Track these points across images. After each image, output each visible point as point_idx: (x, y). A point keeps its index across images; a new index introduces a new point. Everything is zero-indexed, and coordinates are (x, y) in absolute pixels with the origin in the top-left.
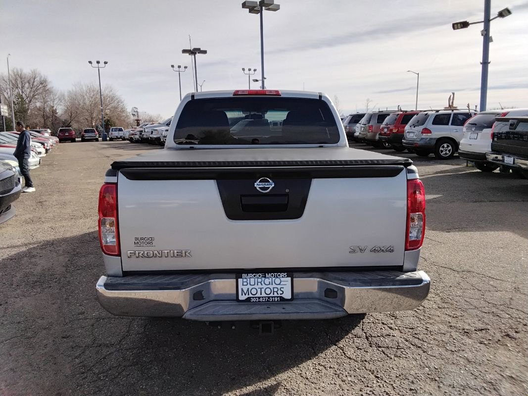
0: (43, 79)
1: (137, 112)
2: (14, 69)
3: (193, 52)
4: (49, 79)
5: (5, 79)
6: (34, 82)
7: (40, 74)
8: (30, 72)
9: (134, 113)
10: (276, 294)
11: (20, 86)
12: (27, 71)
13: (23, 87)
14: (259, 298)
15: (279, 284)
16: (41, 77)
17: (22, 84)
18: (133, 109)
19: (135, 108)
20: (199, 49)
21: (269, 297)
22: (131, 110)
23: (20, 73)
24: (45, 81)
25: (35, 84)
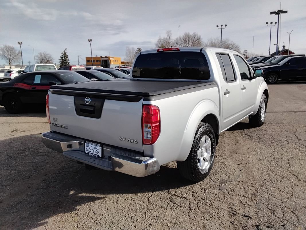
0: (198, 37)
1: (247, 53)
2: (185, 33)
3: (278, 13)
4: (201, 37)
5: (181, 38)
6: (194, 39)
7: (197, 35)
8: (193, 34)
9: (245, 54)
10: (97, 154)
11: (187, 42)
12: (191, 33)
13: (189, 42)
14: (91, 153)
15: (98, 149)
16: (198, 36)
17: (189, 40)
18: (244, 51)
19: (246, 50)
20: (282, 11)
21: (94, 154)
22: (243, 51)
23: (188, 35)
24: (200, 38)
25: (195, 40)
